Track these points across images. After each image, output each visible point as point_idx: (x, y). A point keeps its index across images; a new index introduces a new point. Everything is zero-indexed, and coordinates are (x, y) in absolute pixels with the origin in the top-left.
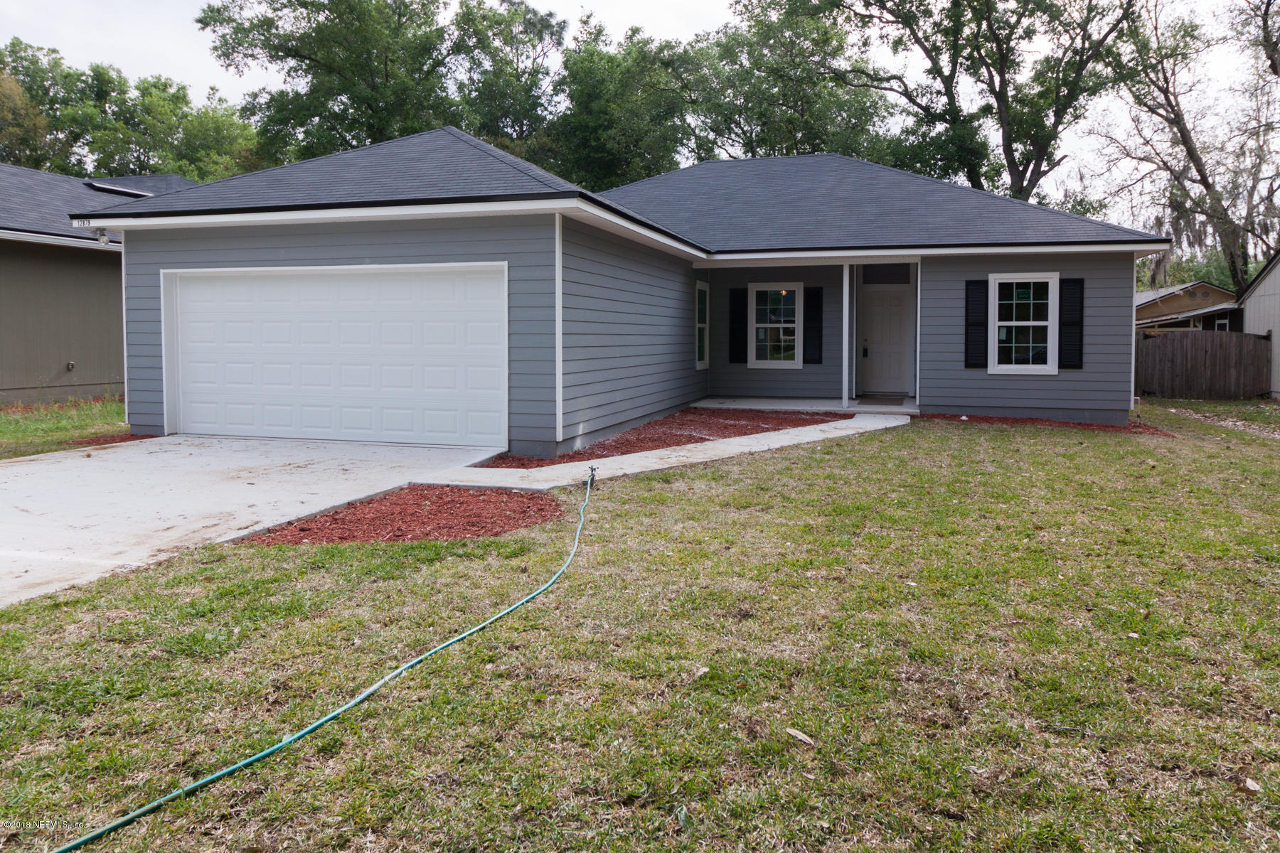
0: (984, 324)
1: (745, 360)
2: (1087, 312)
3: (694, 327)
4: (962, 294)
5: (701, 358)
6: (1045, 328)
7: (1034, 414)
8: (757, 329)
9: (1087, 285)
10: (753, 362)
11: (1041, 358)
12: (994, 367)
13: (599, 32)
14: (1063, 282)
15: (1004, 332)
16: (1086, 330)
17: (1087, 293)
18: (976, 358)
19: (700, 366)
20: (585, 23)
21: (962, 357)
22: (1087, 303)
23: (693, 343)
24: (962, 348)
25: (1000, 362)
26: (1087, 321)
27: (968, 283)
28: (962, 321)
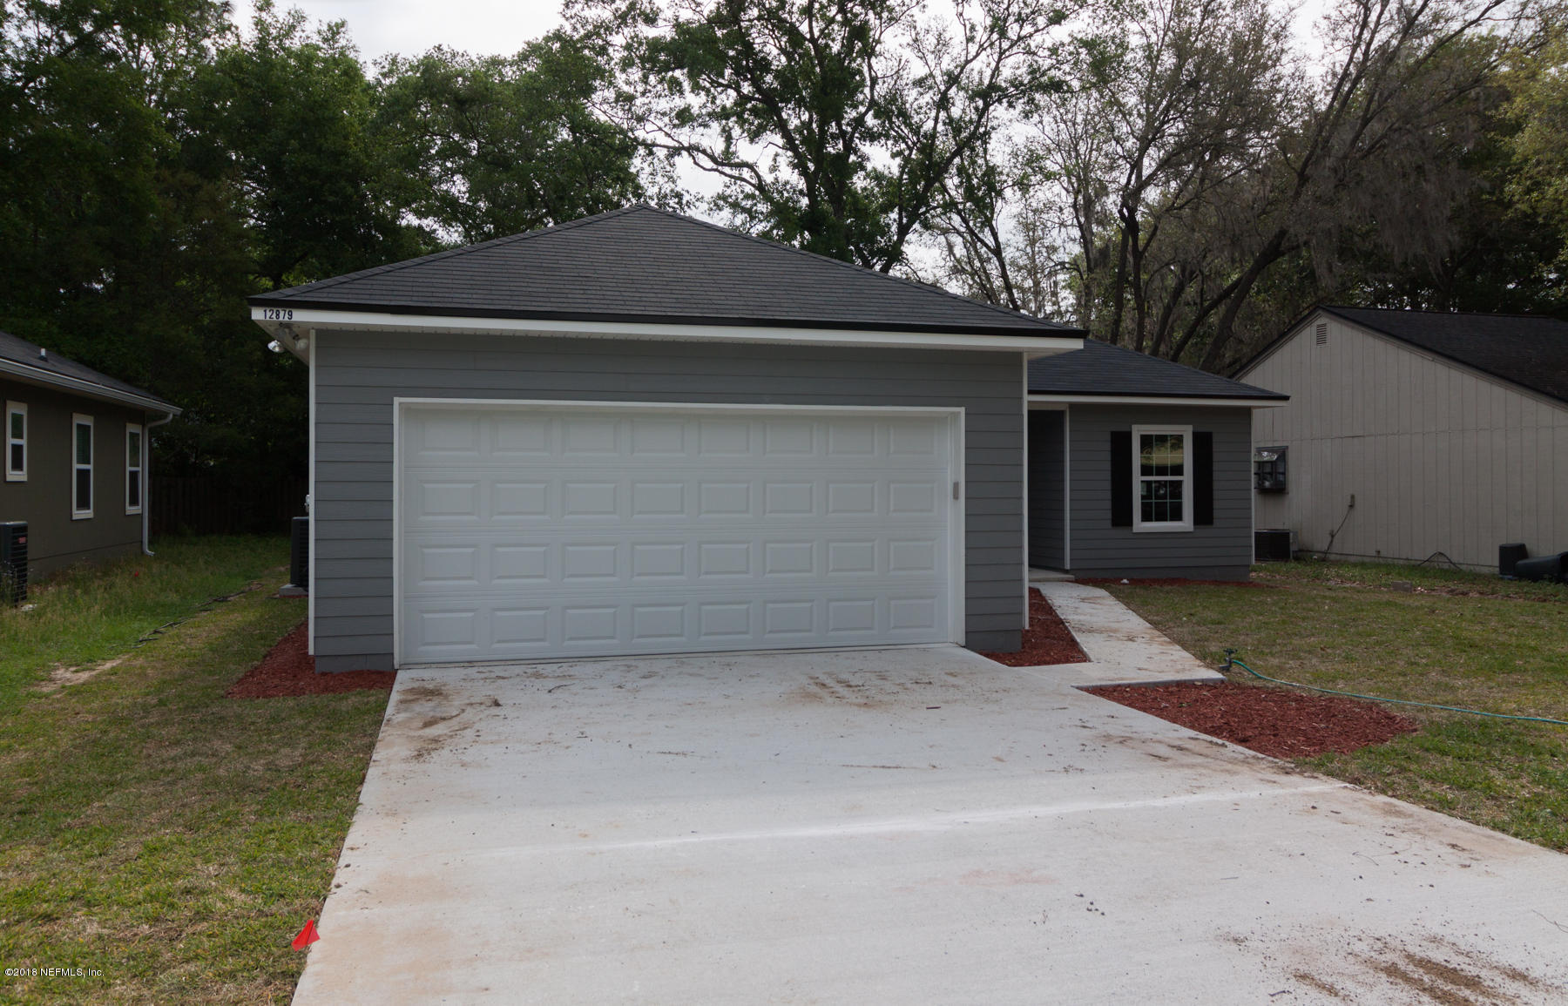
0: (1129, 479)
4: (1108, 446)
6: (1180, 483)
7: (1174, 574)
9: (1215, 438)
11: (1177, 515)
12: (1140, 526)
14: (1195, 435)
15: (1145, 485)
16: (1215, 485)
17: (1216, 447)
18: (1121, 516)
21: (1109, 515)
24: (1110, 505)
25: (1143, 519)
26: (1215, 476)
27: (1113, 434)
28: (1108, 476)
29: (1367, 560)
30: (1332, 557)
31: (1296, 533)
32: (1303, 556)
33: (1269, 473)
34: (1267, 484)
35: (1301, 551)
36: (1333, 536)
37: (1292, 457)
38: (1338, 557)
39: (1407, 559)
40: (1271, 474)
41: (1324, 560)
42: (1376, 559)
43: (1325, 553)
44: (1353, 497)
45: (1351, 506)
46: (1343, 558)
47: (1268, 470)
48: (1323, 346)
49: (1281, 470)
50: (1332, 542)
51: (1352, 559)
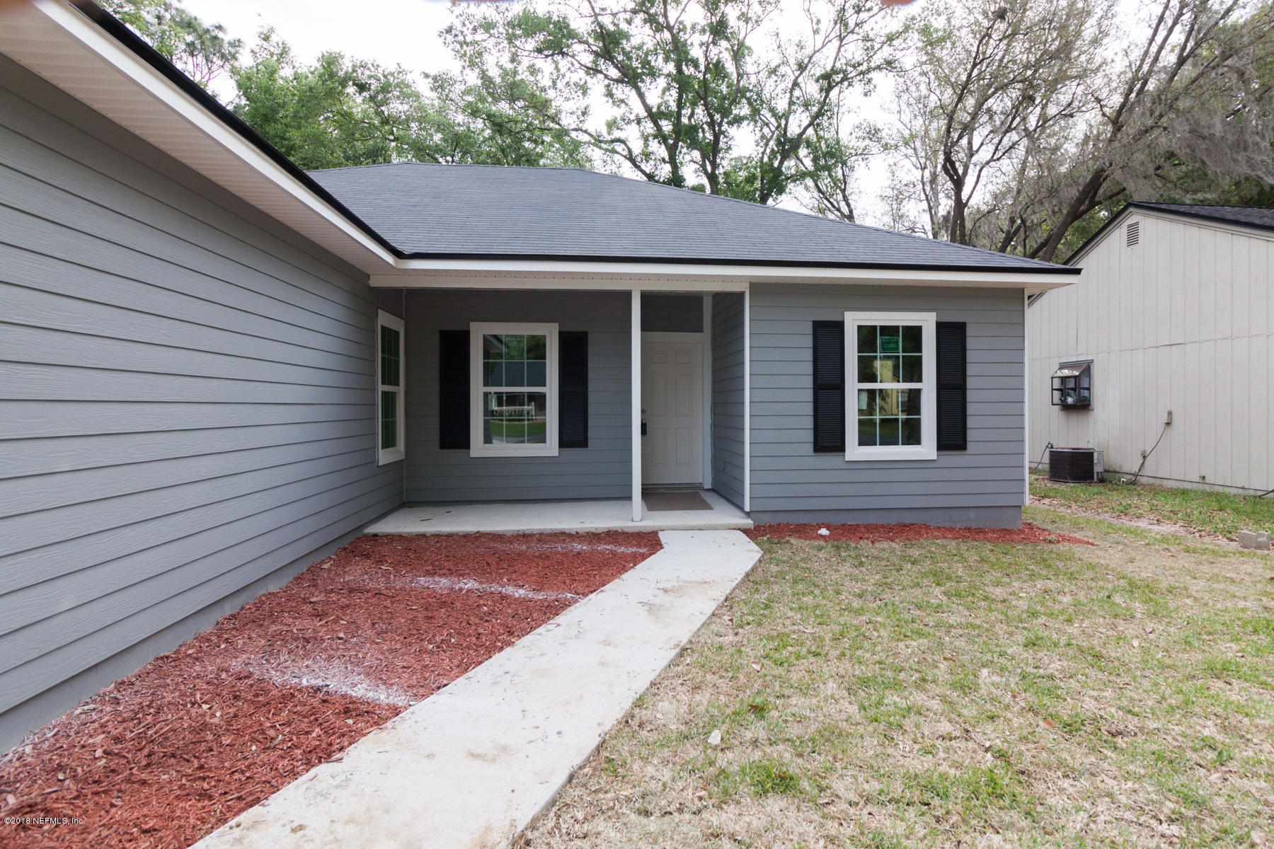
0: (840, 387)
1: (466, 444)
2: (970, 370)
3: (374, 390)
4: (809, 342)
5: (389, 441)
6: (919, 392)
7: (908, 518)
8: (486, 395)
9: (970, 331)
10: (478, 447)
11: (913, 436)
12: (855, 451)
13: (284, 52)
14: (940, 326)
15: (865, 397)
16: (971, 396)
17: (971, 343)
18: (828, 438)
19: (384, 457)
20: (266, 39)
21: (809, 436)
22: (970, 356)
23: (374, 418)
24: (809, 423)
25: (861, 443)
26: (970, 383)
27: (815, 323)
28: (809, 382)
29: (1187, 486)
30: (1143, 480)
31: (1101, 453)
32: (1108, 479)
33: (1072, 389)
34: (1070, 400)
35: (1106, 471)
36: (1145, 457)
37: (1096, 371)
38: (1151, 481)
39: (1243, 488)
40: (1074, 389)
41: (1133, 483)
42: (1201, 487)
43: (1136, 475)
44: (1170, 413)
45: (1168, 424)
46: (1158, 482)
47: (1071, 384)
48: (1133, 247)
49: (1086, 386)
50: (1143, 463)
51: (1168, 484)
